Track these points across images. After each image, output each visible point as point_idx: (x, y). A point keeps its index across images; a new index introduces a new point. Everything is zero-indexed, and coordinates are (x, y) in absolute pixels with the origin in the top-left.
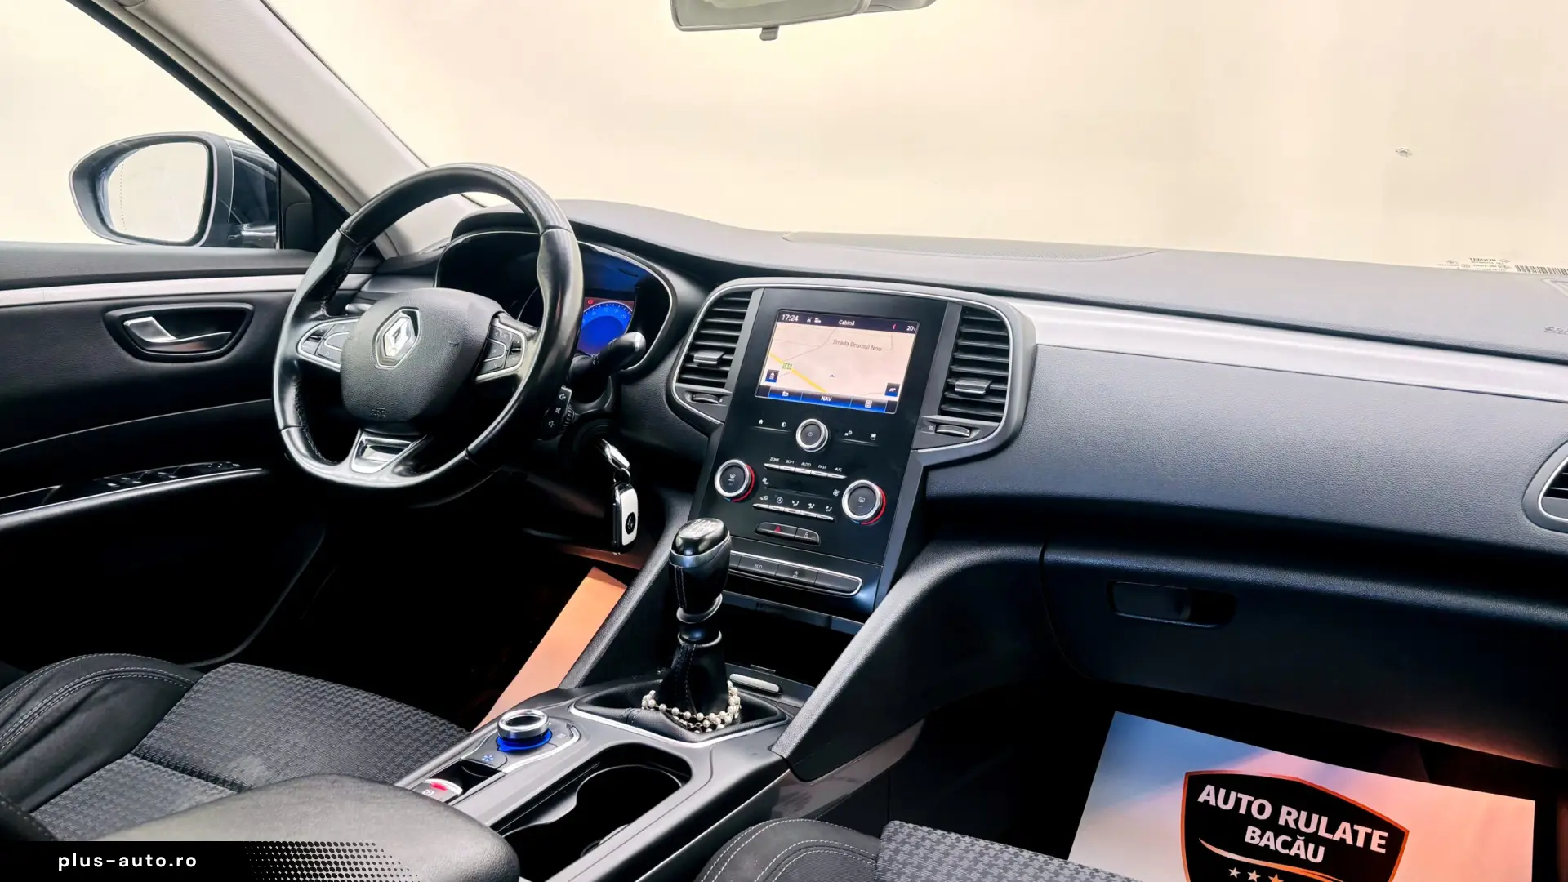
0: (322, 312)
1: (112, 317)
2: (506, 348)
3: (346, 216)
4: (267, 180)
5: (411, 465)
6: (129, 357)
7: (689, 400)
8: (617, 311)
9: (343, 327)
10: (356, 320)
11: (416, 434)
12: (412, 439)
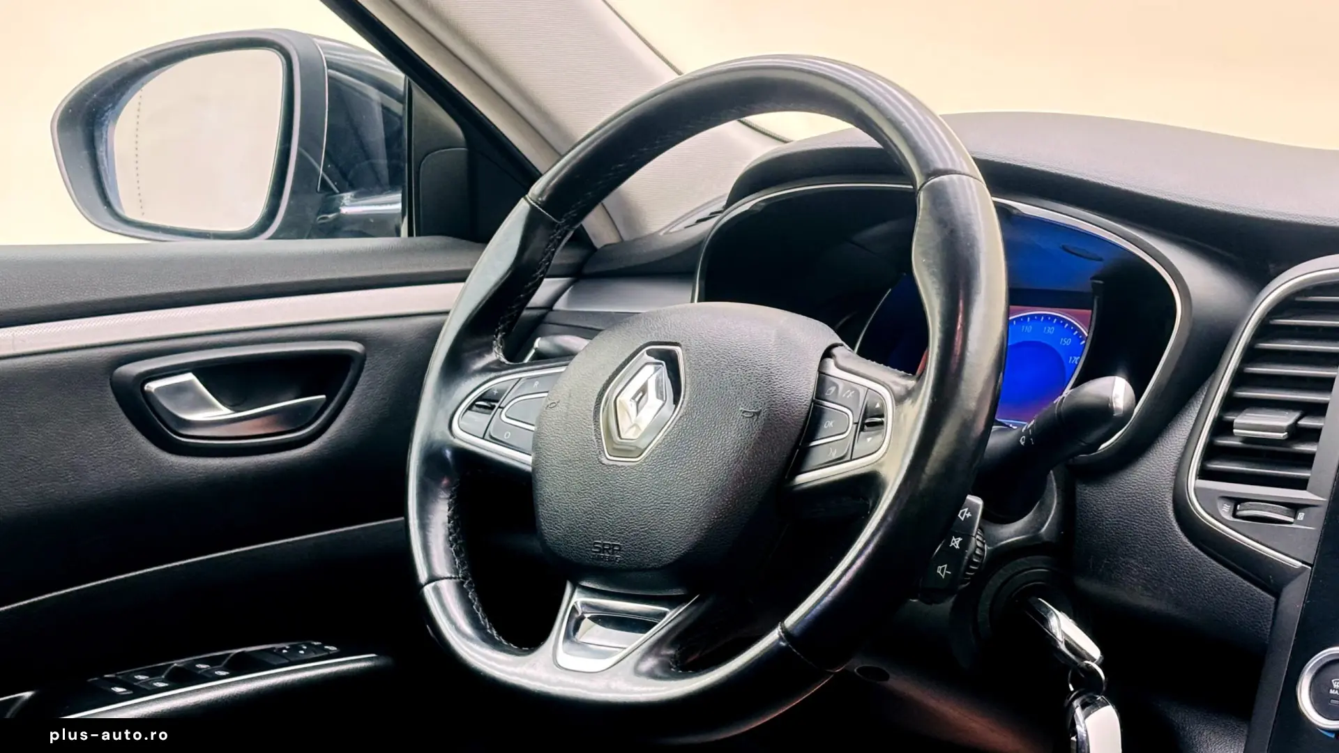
0: (496, 355)
1: (124, 377)
2: (852, 418)
3: (533, 175)
4: (386, 110)
5: (671, 657)
6: (153, 450)
7: (1229, 518)
8: (1051, 330)
9: (537, 383)
10: (562, 369)
11: (678, 592)
12: (672, 602)
